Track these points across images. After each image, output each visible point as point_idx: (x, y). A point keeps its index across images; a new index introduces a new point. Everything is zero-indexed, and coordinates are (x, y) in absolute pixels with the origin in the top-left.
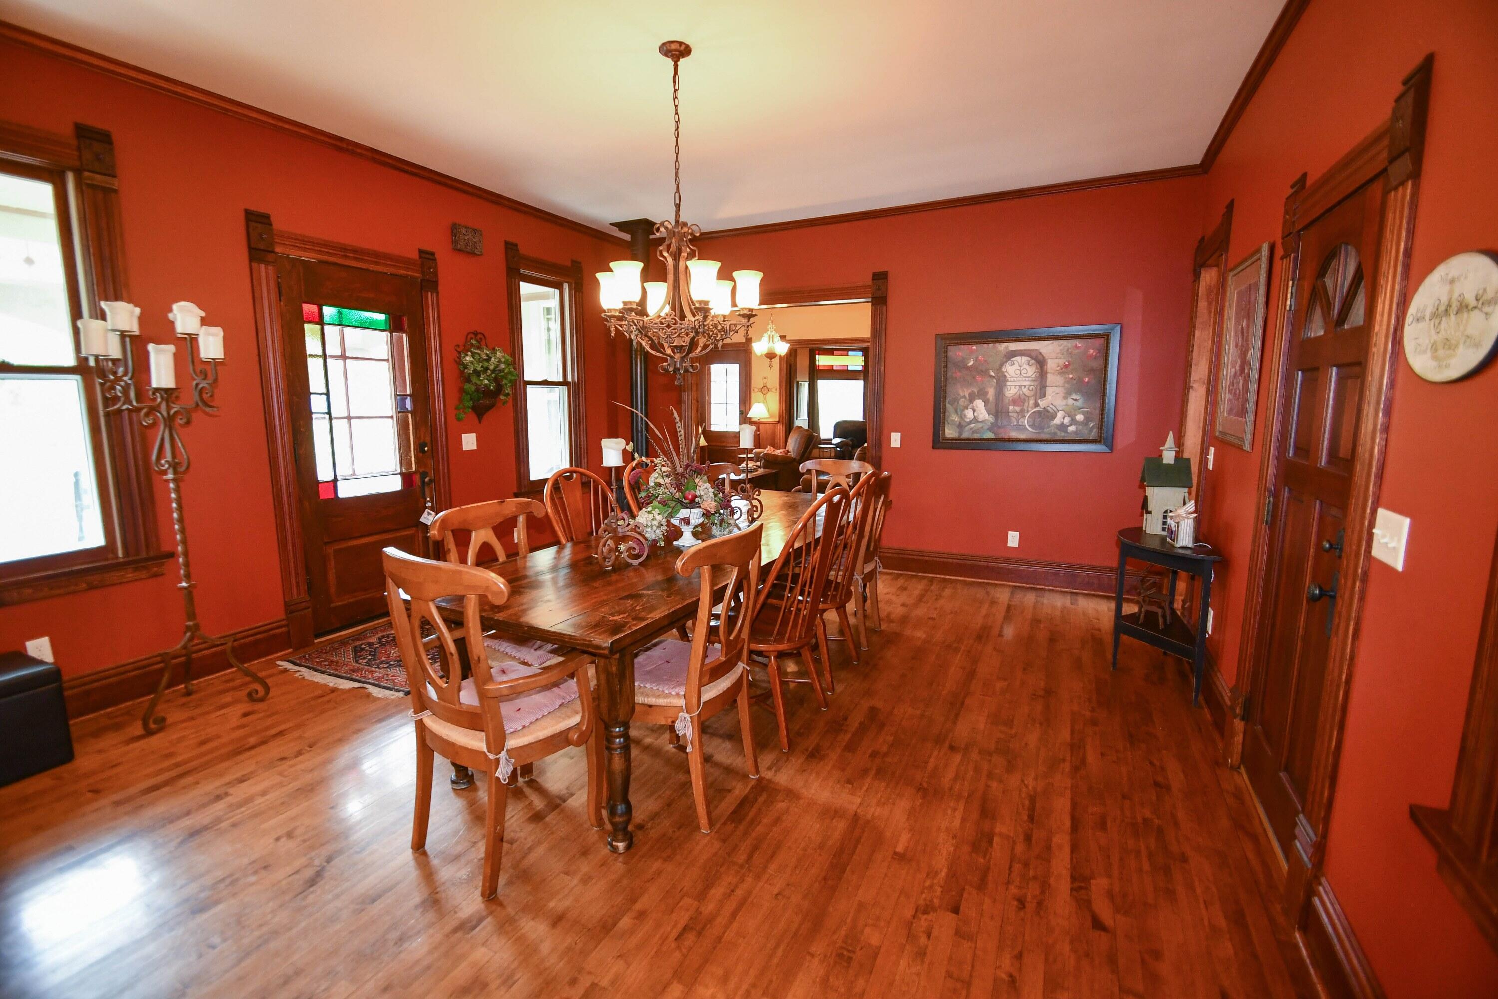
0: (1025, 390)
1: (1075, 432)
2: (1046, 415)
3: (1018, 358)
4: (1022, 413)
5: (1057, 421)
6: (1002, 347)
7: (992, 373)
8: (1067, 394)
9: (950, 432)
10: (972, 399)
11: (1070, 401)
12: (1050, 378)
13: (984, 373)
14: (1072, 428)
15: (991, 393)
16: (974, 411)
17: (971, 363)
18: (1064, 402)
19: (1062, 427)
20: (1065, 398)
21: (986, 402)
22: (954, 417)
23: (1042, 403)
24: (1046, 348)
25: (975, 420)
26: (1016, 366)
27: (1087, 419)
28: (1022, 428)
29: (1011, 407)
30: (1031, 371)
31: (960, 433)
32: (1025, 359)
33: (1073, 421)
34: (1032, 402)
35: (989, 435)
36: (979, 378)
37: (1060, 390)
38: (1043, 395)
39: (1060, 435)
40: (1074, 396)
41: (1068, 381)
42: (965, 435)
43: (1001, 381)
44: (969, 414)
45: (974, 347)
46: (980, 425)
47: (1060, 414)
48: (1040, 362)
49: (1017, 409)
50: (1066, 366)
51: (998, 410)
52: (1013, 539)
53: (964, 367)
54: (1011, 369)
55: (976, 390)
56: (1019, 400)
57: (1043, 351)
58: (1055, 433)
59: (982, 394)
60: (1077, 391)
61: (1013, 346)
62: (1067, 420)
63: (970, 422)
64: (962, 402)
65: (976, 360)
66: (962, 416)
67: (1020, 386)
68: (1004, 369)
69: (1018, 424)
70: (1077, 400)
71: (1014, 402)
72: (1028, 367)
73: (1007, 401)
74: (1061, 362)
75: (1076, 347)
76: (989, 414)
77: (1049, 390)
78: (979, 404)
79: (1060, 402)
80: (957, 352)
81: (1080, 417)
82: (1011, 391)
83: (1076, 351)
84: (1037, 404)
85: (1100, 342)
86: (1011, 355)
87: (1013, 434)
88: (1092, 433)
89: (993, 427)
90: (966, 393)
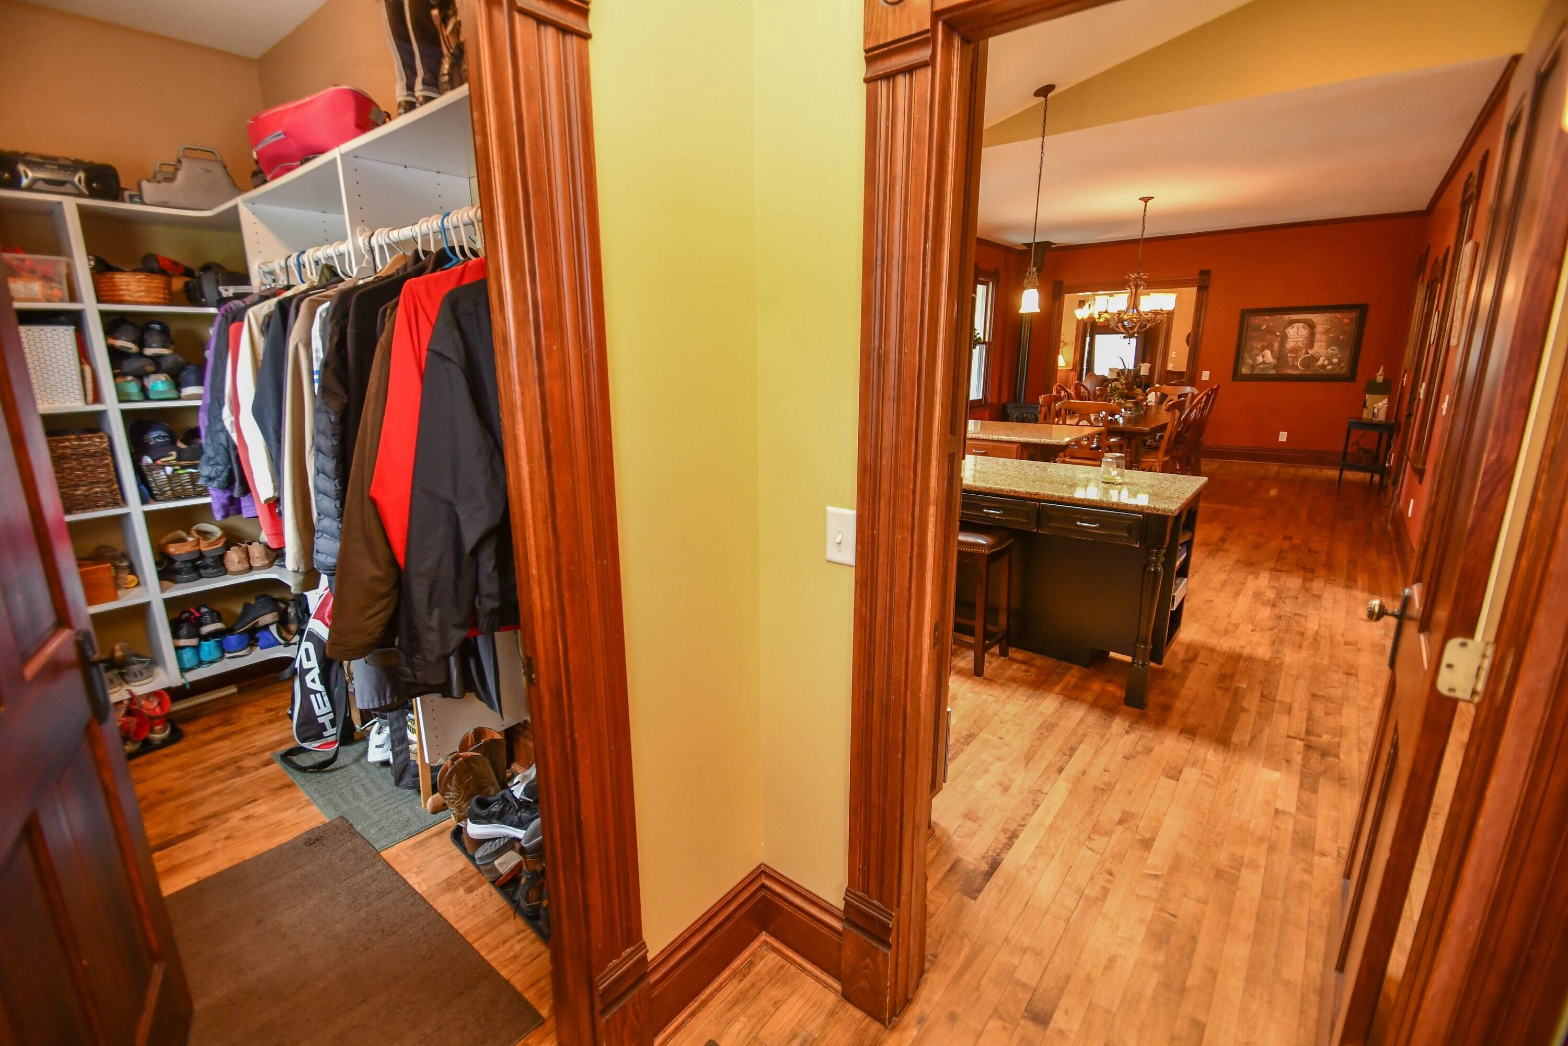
0: (1300, 344)
1: (1332, 370)
2: (1314, 359)
3: (1297, 324)
4: (1296, 358)
5: (1320, 362)
6: (1286, 318)
7: (1278, 334)
8: (1329, 346)
9: (1245, 370)
10: (1263, 349)
11: (1330, 351)
12: (1318, 336)
13: (1273, 333)
14: (1329, 367)
15: (1276, 345)
16: (1263, 357)
17: (1264, 327)
18: (1325, 351)
19: (1323, 366)
20: (1327, 348)
21: (1272, 351)
22: (1250, 361)
23: (1311, 352)
24: (1315, 318)
25: (1264, 362)
26: (1295, 329)
27: (1340, 361)
28: (1295, 367)
29: (1289, 355)
30: (1304, 332)
31: (1253, 370)
32: (1301, 325)
33: (1331, 363)
34: (1304, 351)
35: (1273, 372)
36: (1268, 336)
37: (1324, 344)
38: (1312, 347)
39: (1321, 371)
40: (1333, 348)
41: (1329, 338)
42: (1256, 372)
43: (1284, 338)
44: (1260, 359)
45: (1267, 317)
46: (1267, 366)
47: (1322, 359)
48: (1311, 326)
49: (1293, 355)
50: (1328, 329)
51: (1280, 357)
52: (1283, 437)
53: (1258, 329)
54: (1291, 331)
55: (1266, 344)
56: (1295, 350)
57: (1314, 320)
58: (1318, 370)
59: (1270, 347)
60: (1335, 344)
61: (1294, 317)
62: (1326, 362)
63: (1261, 364)
64: (1255, 352)
65: (1268, 325)
66: (1255, 360)
67: (1297, 342)
68: (1286, 331)
69: (1293, 365)
70: (1334, 350)
71: (1292, 351)
72: (1303, 330)
73: (1287, 350)
74: (1325, 326)
75: (1336, 317)
76: (1273, 359)
77: (1316, 345)
78: (1268, 353)
79: (1323, 351)
80: (1255, 320)
81: (1335, 360)
82: (1290, 345)
83: (1336, 320)
84: (1307, 353)
85: (1353, 315)
86: (1292, 322)
87: (1290, 371)
88: (1343, 369)
89: (1275, 367)
90: (1259, 346)
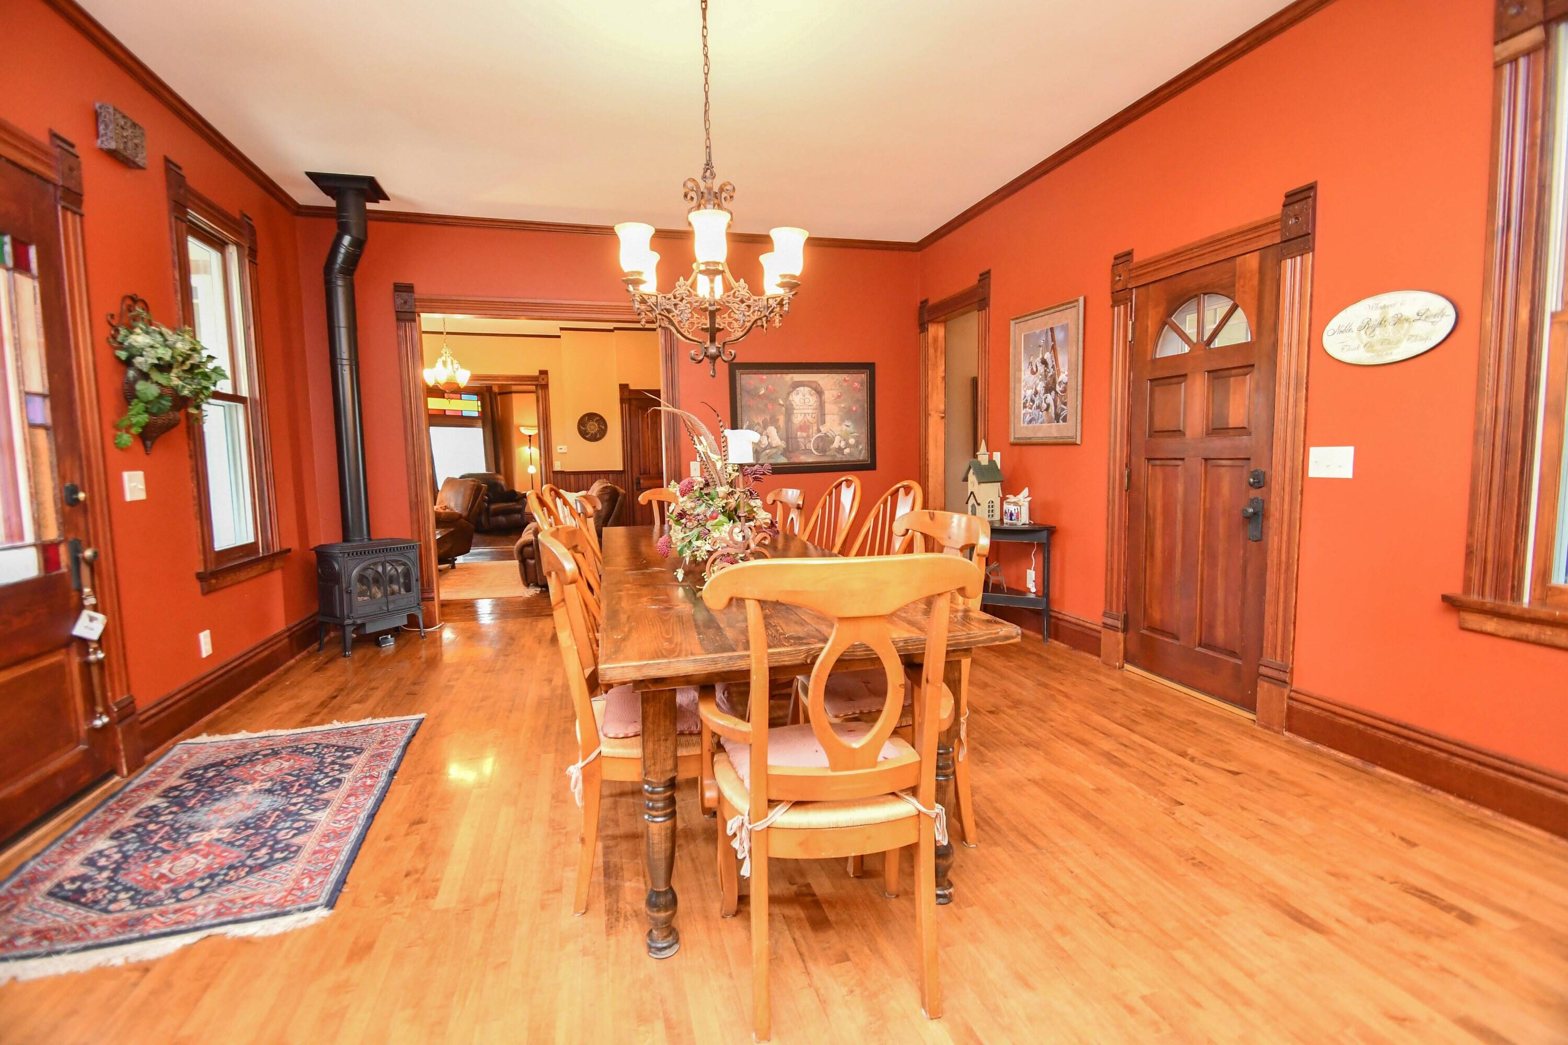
0: (809, 418)
1: (850, 454)
3: (801, 389)
5: (835, 445)
6: (788, 378)
7: (781, 402)
8: (842, 421)
10: (765, 427)
12: (828, 407)
13: (774, 401)
14: (847, 451)
15: (782, 419)
16: (768, 437)
17: (762, 392)
18: (839, 428)
19: (840, 450)
20: (840, 424)
21: (777, 428)
23: (823, 429)
24: (823, 379)
25: (769, 446)
26: (800, 396)
28: (808, 452)
29: (799, 434)
30: (812, 400)
32: (807, 389)
33: (848, 445)
34: (815, 428)
35: (783, 460)
36: (770, 406)
37: (836, 417)
38: (823, 422)
39: (839, 457)
40: (847, 423)
41: (841, 409)
43: (789, 411)
44: (764, 441)
45: (764, 377)
46: (774, 451)
47: (837, 439)
48: (819, 392)
49: (804, 434)
50: (839, 397)
51: (788, 437)
53: (754, 394)
54: (796, 399)
55: (768, 418)
56: (804, 427)
57: (821, 383)
59: (774, 421)
60: (849, 419)
61: (798, 377)
62: (843, 444)
63: (765, 449)
64: (757, 429)
65: (767, 388)
67: (805, 414)
68: (791, 398)
69: (806, 449)
70: (848, 426)
72: (811, 398)
73: (795, 427)
74: (835, 393)
75: (845, 380)
76: (781, 440)
77: (828, 418)
78: (773, 431)
80: (748, 380)
81: (852, 441)
82: (797, 419)
83: (845, 384)
84: (819, 431)
85: (863, 377)
86: (796, 385)
88: (861, 454)
89: (786, 452)
90: (760, 420)
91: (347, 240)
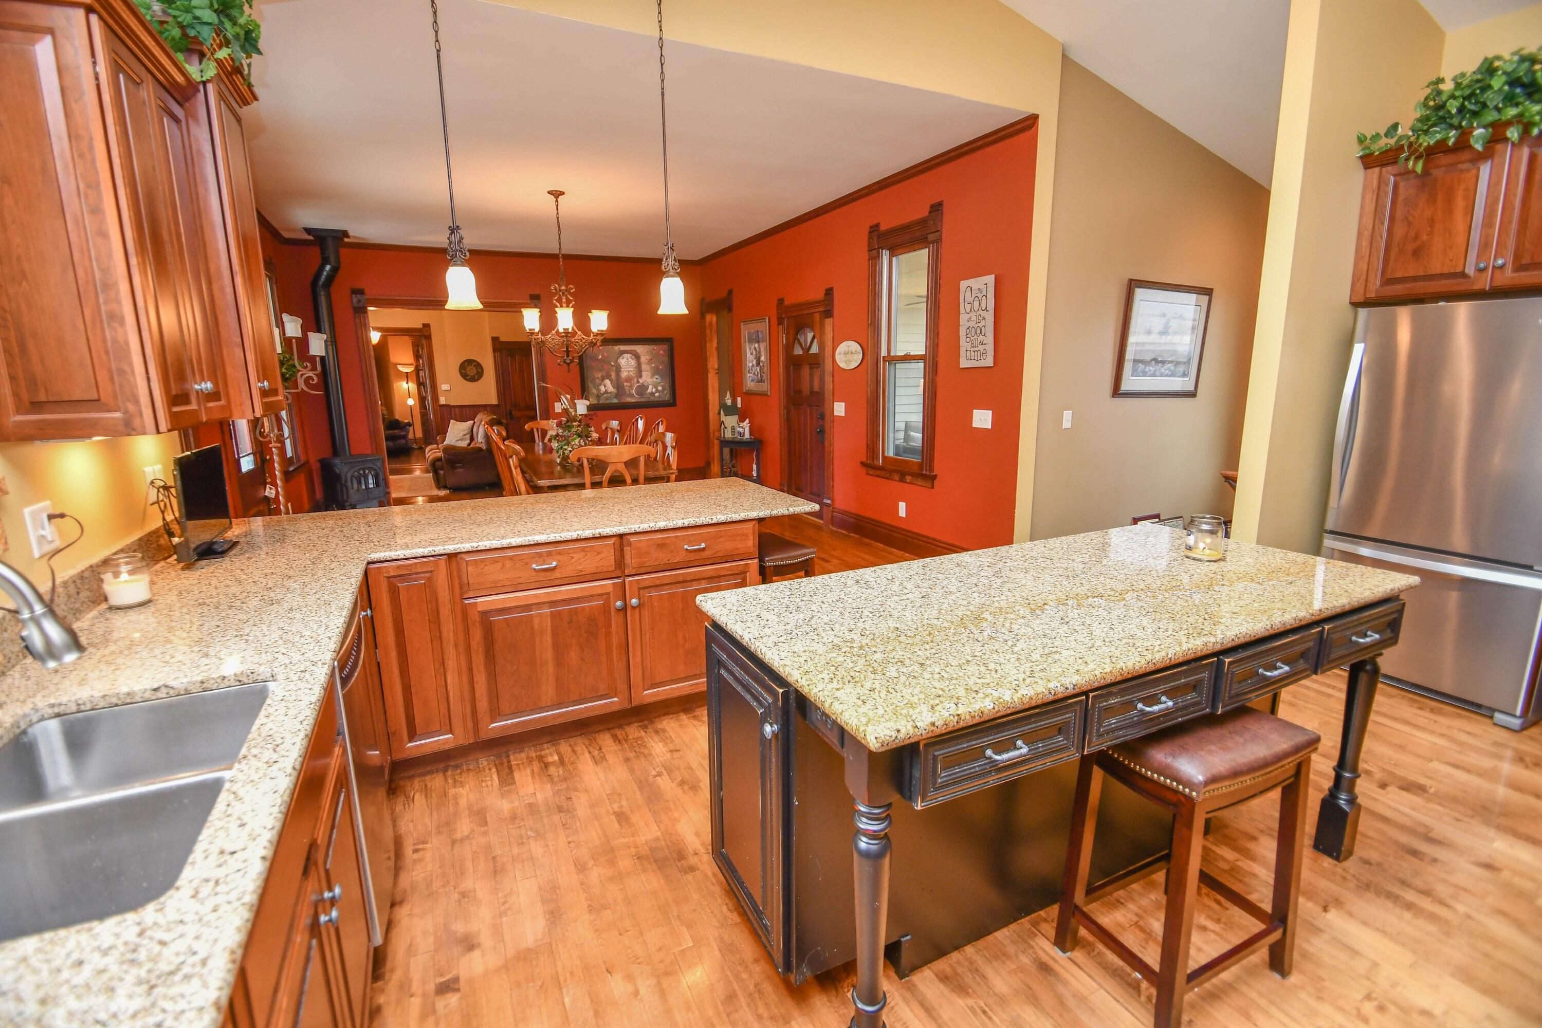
1: (659, 396)
2: (642, 388)
4: (631, 387)
5: (649, 391)
8: (652, 377)
10: (603, 380)
12: (644, 367)
13: (609, 363)
14: (657, 394)
15: (613, 375)
16: (605, 386)
17: (600, 357)
19: (652, 394)
21: (611, 381)
22: (594, 391)
23: (641, 381)
24: (639, 349)
25: (606, 392)
27: (664, 389)
28: (631, 396)
30: (633, 362)
31: (599, 400)
33: (657, 391)
35: (615, 401)
36: (605, 366)
37: (649, 373)
38: (641, 376)
39: (652, 398)
41: (652, 368)
42: (602, 401)
43: (618, 369)
44: (603, 389)
45: (601, 348)
46: (610, 395)
47: (650, 387)
48: (637, 357)
51: (618, 385)
53: (595, 359)
55: (604, 374)
56: (629, 379)
57: (639, 351)
59: (608, 376)
60: (657, 374)
61: (623, 348)
62: (654, 390)
63: (604, 394)
64: (598, 381)
65: (603, 355)
66: (599, 390)
70: (657, 379)
73: (622, 380)
75: (654, 349)
76: (614, 388)
77: (644, 373)
78: (607, 382)
79: (649, 380)
80: (591, 351)
81: (660, 388)
82: (624, 374)
83: (654, 352)
84: (638, 382)
85: (666, 347)
86: (623, 353)
87: (629, 400)
88: (667, 397)
89: (617, 396)
90: (599, 376)
91: (328, 267)
